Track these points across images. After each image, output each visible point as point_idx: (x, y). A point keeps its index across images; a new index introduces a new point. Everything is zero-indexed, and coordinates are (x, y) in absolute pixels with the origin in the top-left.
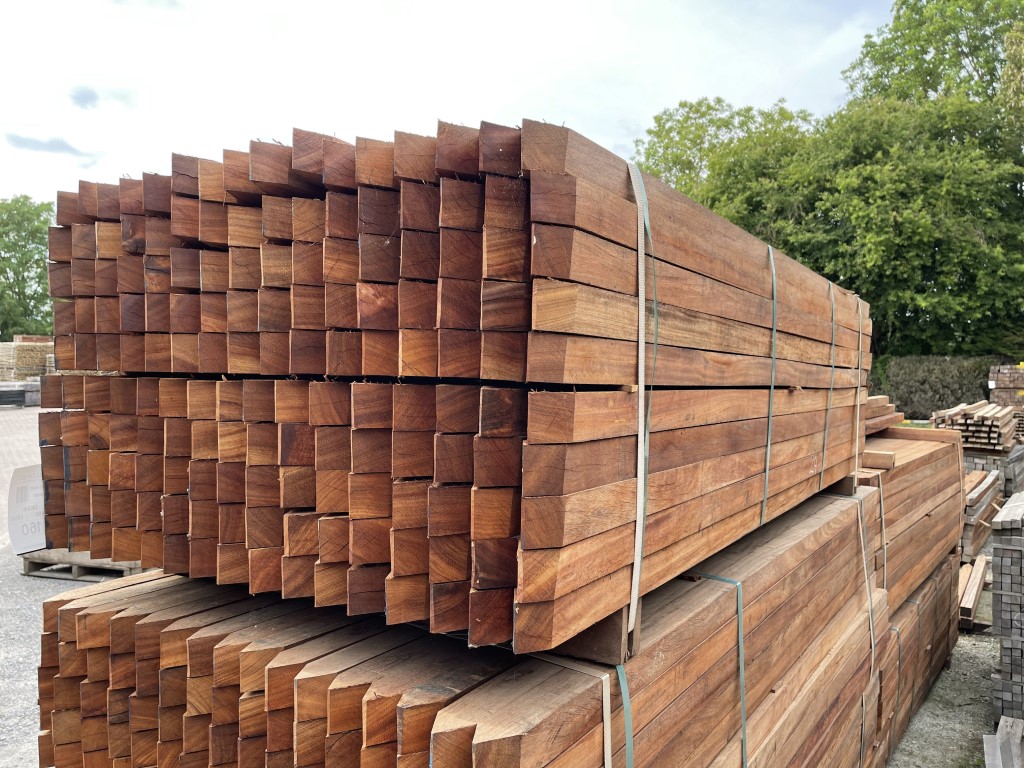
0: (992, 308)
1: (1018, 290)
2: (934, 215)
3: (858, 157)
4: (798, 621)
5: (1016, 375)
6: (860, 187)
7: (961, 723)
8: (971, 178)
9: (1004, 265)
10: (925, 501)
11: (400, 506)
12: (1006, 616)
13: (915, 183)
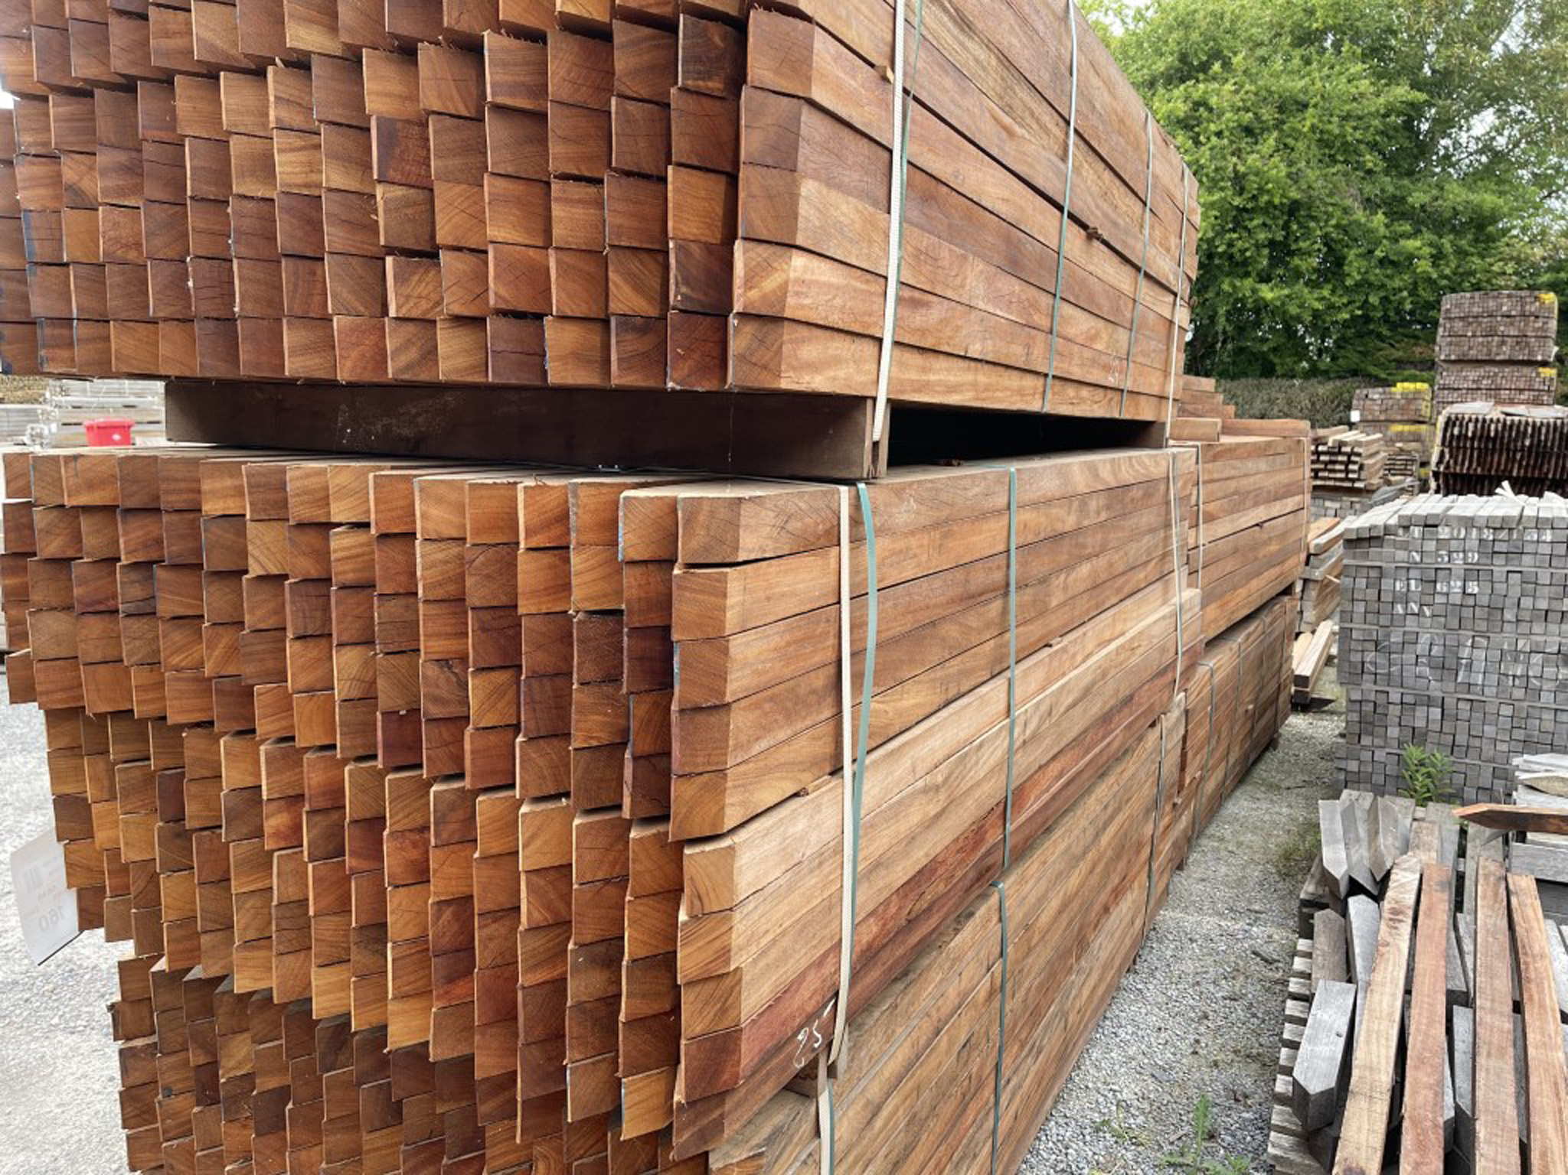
0: (1365, 304)
1: (1402, 280)
2: (1291, 164)
3: (1187, 70)
4: (1085, 569)
5: (1390, 402)
6: (1187, 117)
7: (1290, 806)
8: (1347, 107)
9: (1385, 242)
10: (1256, 504)
11: (563, 214)
12: (1356, 658)
13: (1268, 114)
